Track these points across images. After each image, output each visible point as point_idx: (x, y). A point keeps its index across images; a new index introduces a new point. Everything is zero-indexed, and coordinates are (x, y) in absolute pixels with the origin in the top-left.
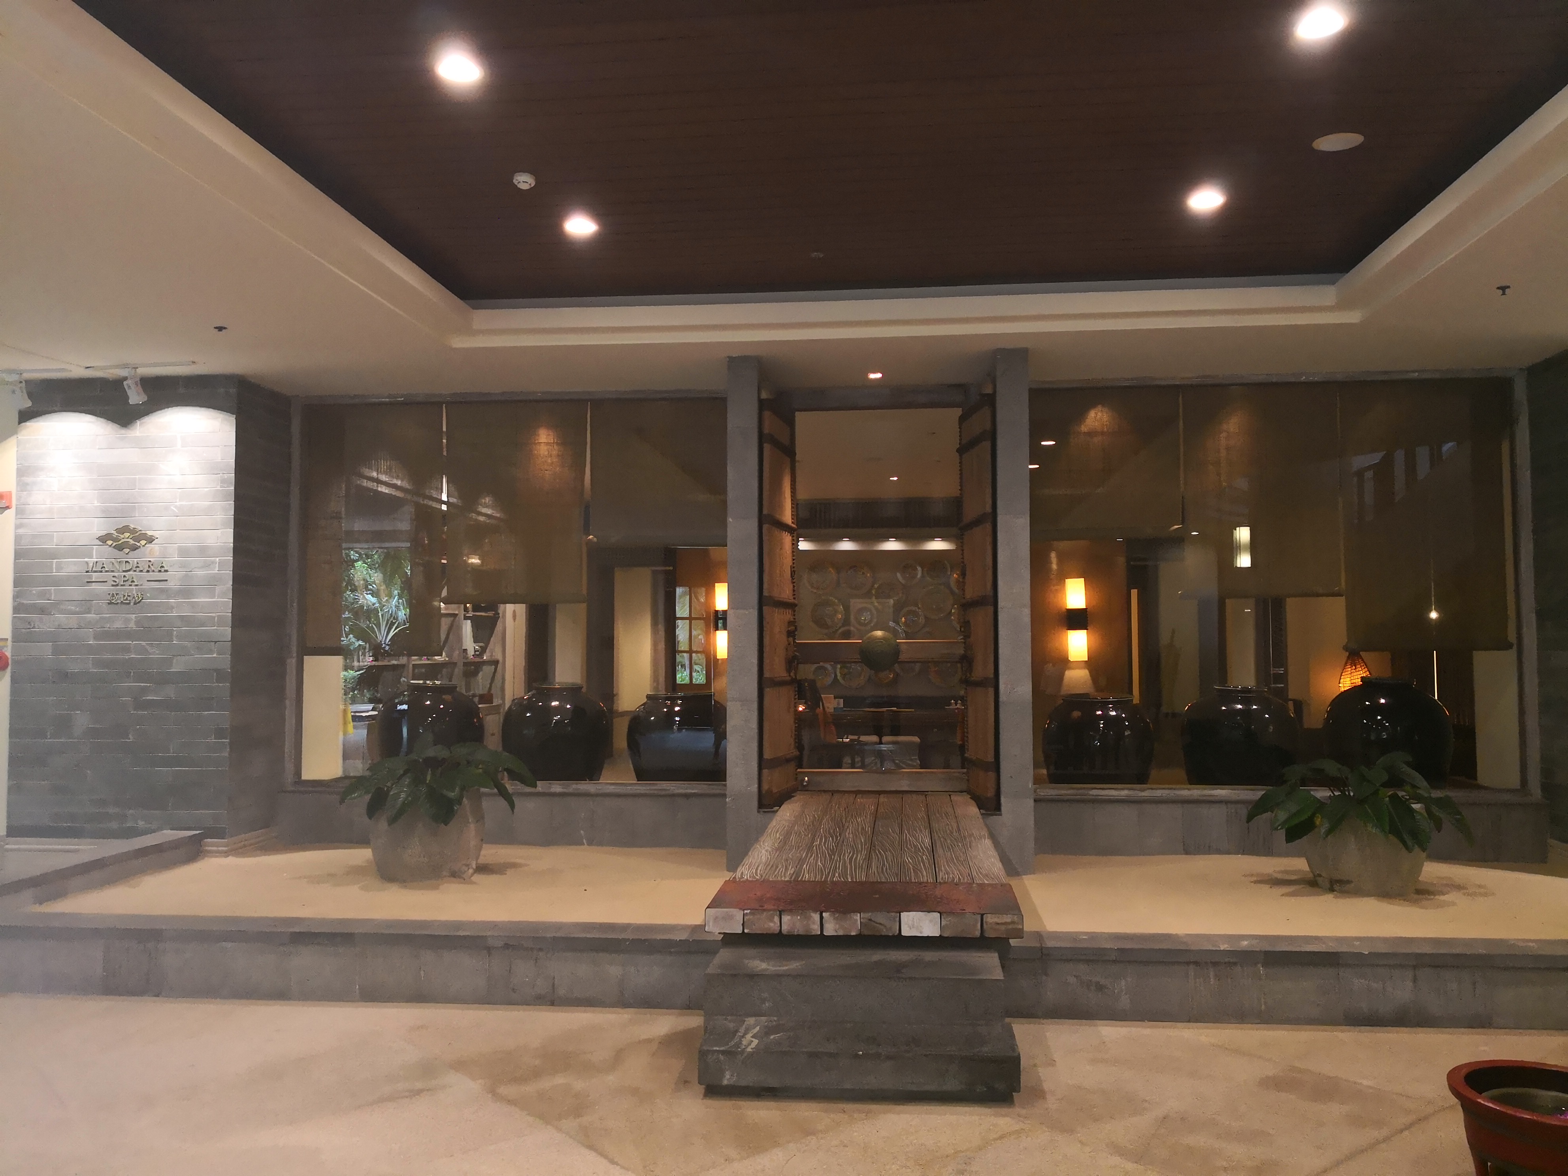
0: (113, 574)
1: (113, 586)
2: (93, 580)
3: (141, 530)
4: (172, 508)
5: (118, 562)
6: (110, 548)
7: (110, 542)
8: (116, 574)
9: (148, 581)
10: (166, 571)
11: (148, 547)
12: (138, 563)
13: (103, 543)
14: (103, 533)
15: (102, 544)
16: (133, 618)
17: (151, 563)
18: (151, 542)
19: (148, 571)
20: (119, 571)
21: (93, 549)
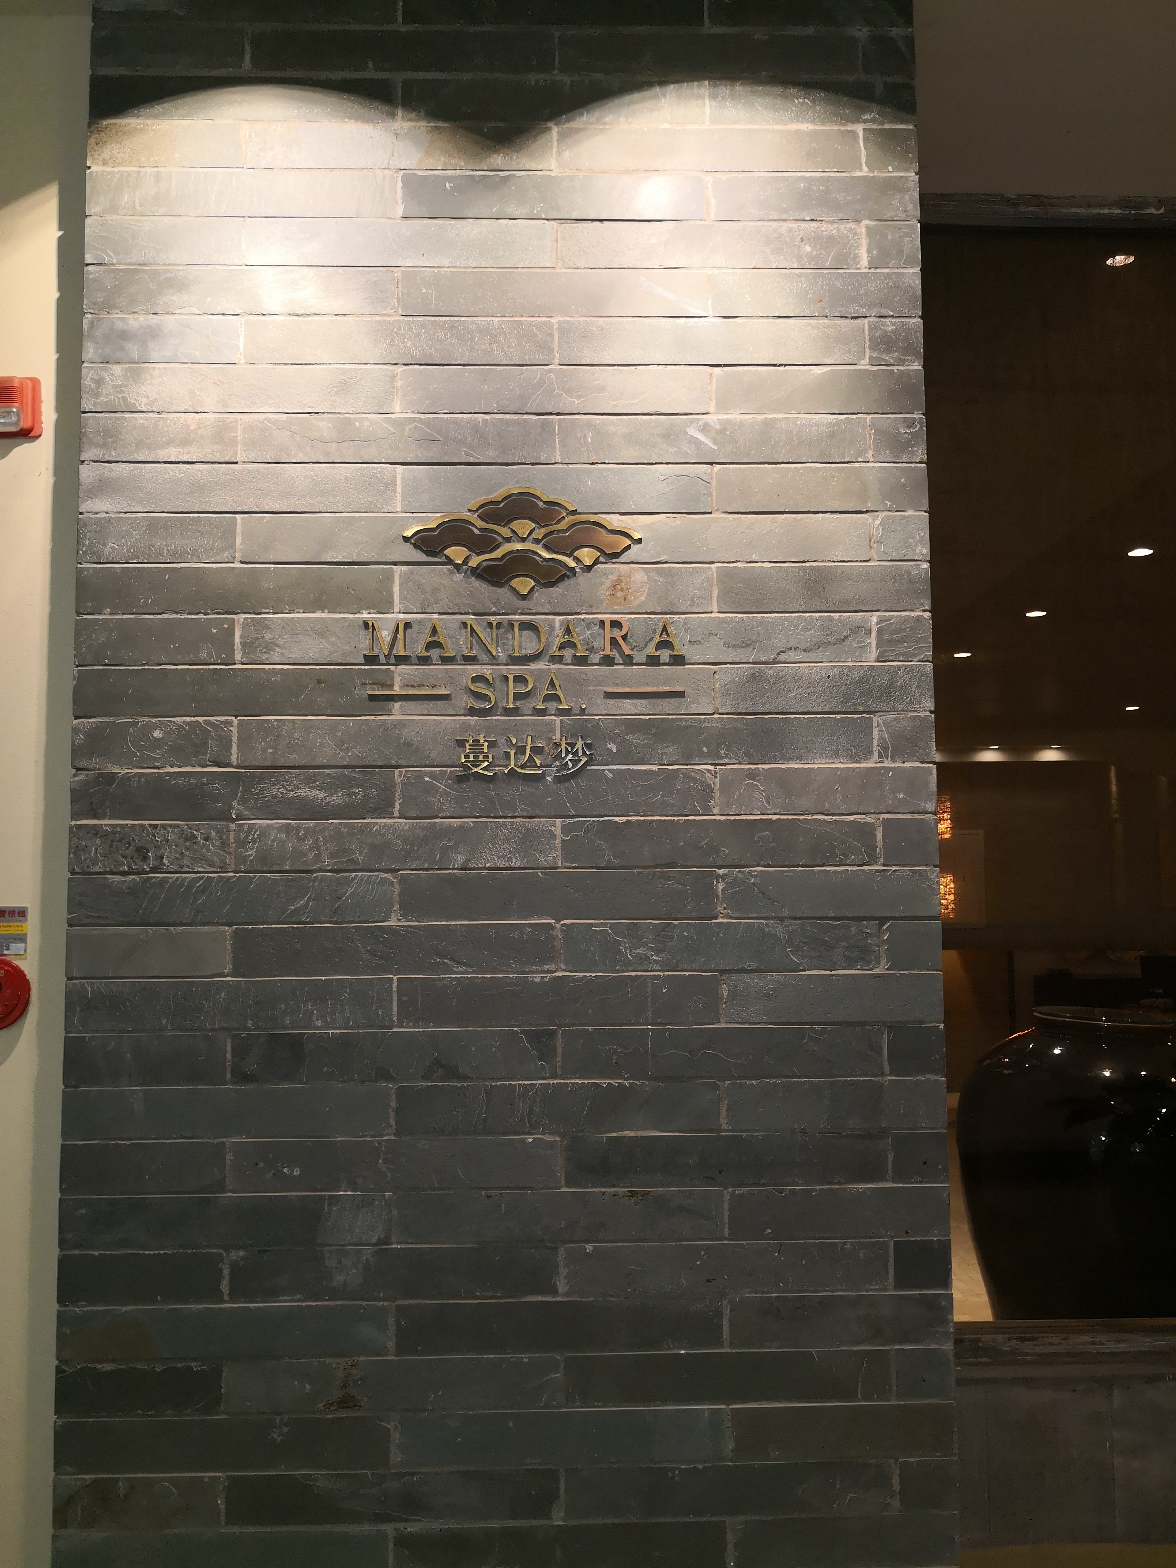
0: (473, 670)
1: (472, 712)
2: (397, 690)
3: (574, 512)
4: (692, 432)
5: (490, 625)
6: (459, 577)
7: (457, 553)
8: (486, 671)
9: (609, 695)
10: (679, 660)
11: (605, 574)
12: (568, 631)
13: (428, 553)
14: (433, 521)
15: (423, 558)
16: (558, 832)
17: (623, 633)
18: (617, 555)
19: (608, 661)
20: (494, 660)
21: (390, 578)
